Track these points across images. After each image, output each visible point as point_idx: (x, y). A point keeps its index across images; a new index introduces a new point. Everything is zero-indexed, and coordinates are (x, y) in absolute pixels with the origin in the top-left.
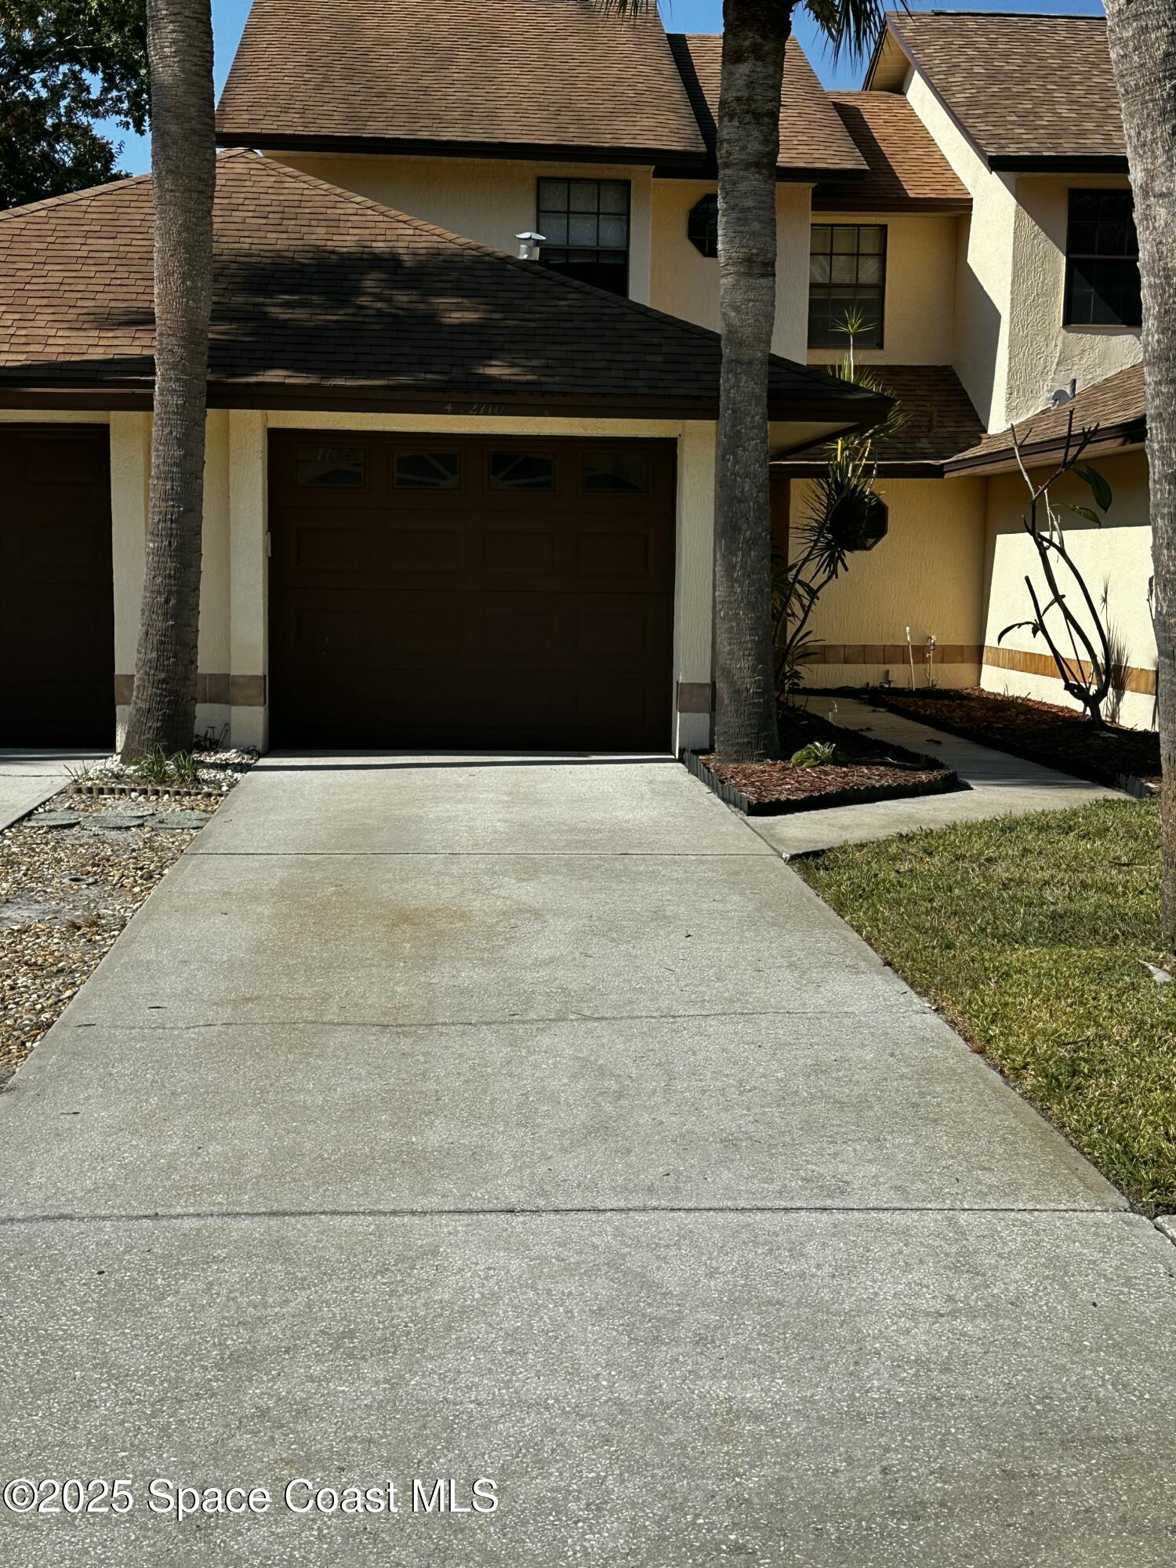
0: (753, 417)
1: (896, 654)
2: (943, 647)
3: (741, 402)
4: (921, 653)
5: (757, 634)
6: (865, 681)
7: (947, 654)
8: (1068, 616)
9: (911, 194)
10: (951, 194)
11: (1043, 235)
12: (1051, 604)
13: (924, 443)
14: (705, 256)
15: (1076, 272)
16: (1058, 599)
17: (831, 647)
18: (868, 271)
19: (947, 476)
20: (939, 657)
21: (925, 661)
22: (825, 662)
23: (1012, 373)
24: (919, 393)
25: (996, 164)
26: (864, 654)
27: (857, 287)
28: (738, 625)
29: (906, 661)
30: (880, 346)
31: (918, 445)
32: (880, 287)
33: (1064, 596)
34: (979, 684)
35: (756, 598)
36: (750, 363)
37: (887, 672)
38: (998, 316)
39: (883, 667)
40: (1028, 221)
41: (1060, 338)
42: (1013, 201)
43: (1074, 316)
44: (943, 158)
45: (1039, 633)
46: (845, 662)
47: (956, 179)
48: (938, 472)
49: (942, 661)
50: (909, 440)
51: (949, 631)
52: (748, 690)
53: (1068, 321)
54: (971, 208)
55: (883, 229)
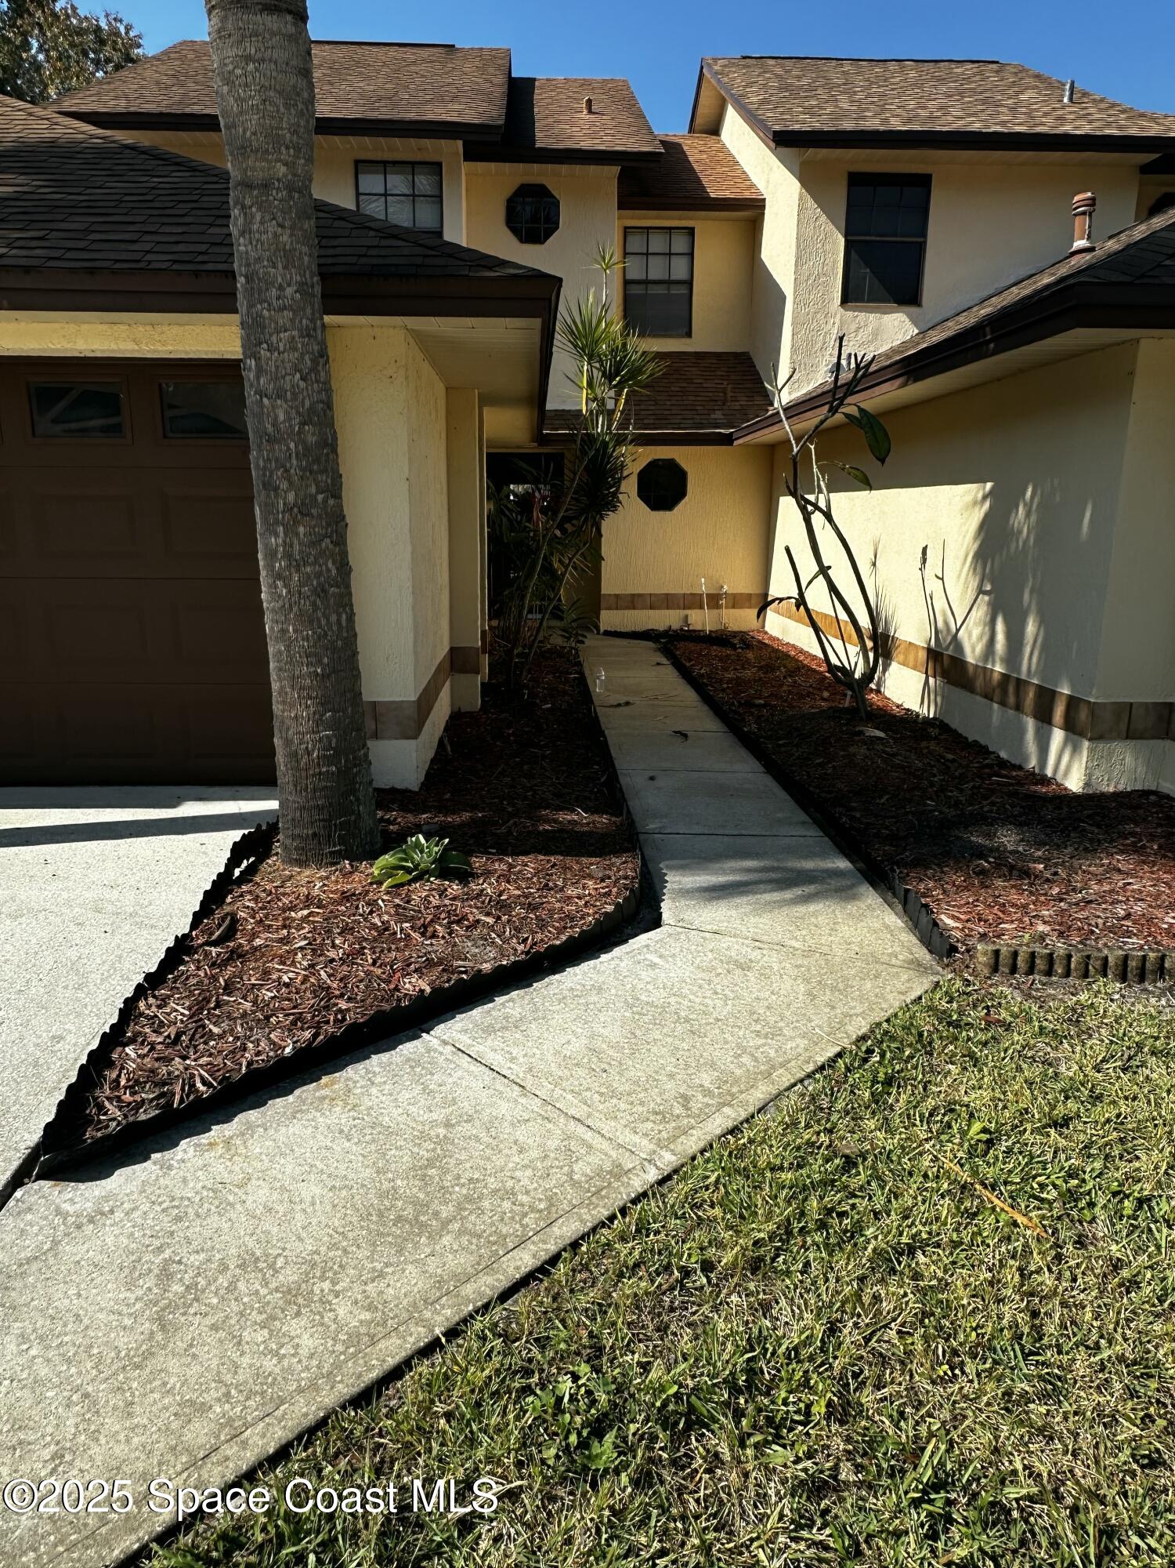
1: (693, 601)
2: (734, 596)
4: (714, 600)
6: (667, 624)
7: (737, 601)
8: (833, 588)
9: (712, 195)
10: (747, 195)
11: (824, 218)
12: (815, 577)
13: (718, 415)
14: (522, 241)
15: (853, 253)
16: (824, 570)
17: (640, 595)
18: (679, 271)
19: (736, 443)
20: (730, 605)
21: (718, 607)
22: (634, 608)
23: (794, 350)
24: (719, 373)
25: (783, 141)
26: (667, 601)
27: (669, 283)
29: (701, 607)
30: (689, 334)
31: (713, 416)
32: (689, 283)
33: (829, 567)
34: (763, 627)
37: (687, 616)
38: (784, 298)
39: (683, 612)
40: (810, 202)
41: (838, 316)
42: (799, 184)
43: (850, 296)
44: (744, 172)
46: (651, 608)
47: (753, 186)
48: (728, 440)
49: (733, 607)
50: (706, 412)
51: (738, 580)
53: (845, 300)
54: (764, 207)
55: (691, 232)
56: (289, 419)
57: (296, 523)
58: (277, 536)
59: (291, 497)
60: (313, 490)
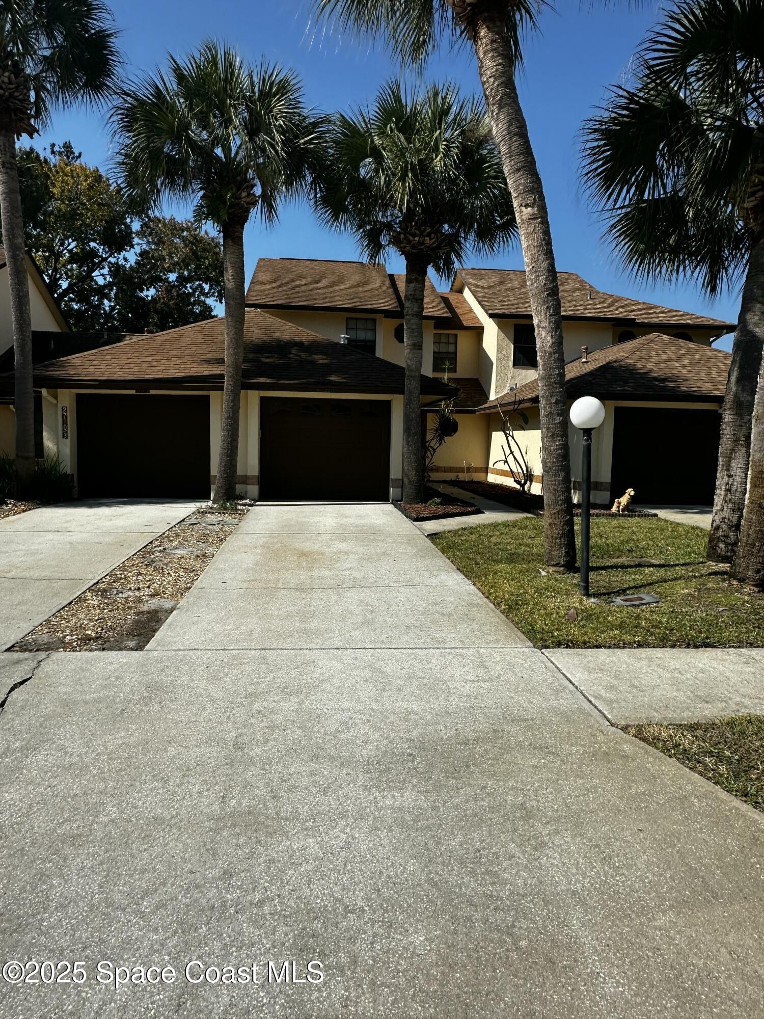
1: (461, 470)
2: (475, 468)
4: (469, 469)
6: (451, 478)
7: (477, 470)
8: (515, 458)
9: (465, 325)
10: (477, 325)
11: (506, 338)
12: (510, 454)
13: (469, 403)
14: (400, 343)
15: (516, 350)
16: (512, 453)
18: (451, 348)
19: (477, 413)
21: (470, 472)
23: (497, 381)
24: (468, 387)
25: (491, 316)
26: (451, 470)
27: (448, 353)
29: (463, 472)
30: (456, 372)
32: (455, 353)
33: (514, 452)
34: (487, 479)
36: (415, 377)
37: (458, 475)
38: (492, 364)
39: (456, 474)
40: (501, 333)
41: (512, 371)
42: (496, 327)
43: (516, 364)
44: (475, 313)
45: (506, 464)
46: (445, 472)
47: (479, 320)
48: (474, 412)
49: (475, 472)
50: (465, 402)
51: (477, 463)
52: (414, 481)
53: (514, 365)
54: (483, 329)
55: (456, 335)
56: (415, 417)
57: (414, 436)
58: (410, 438)
59: (414, 431)
60: (418, 430)
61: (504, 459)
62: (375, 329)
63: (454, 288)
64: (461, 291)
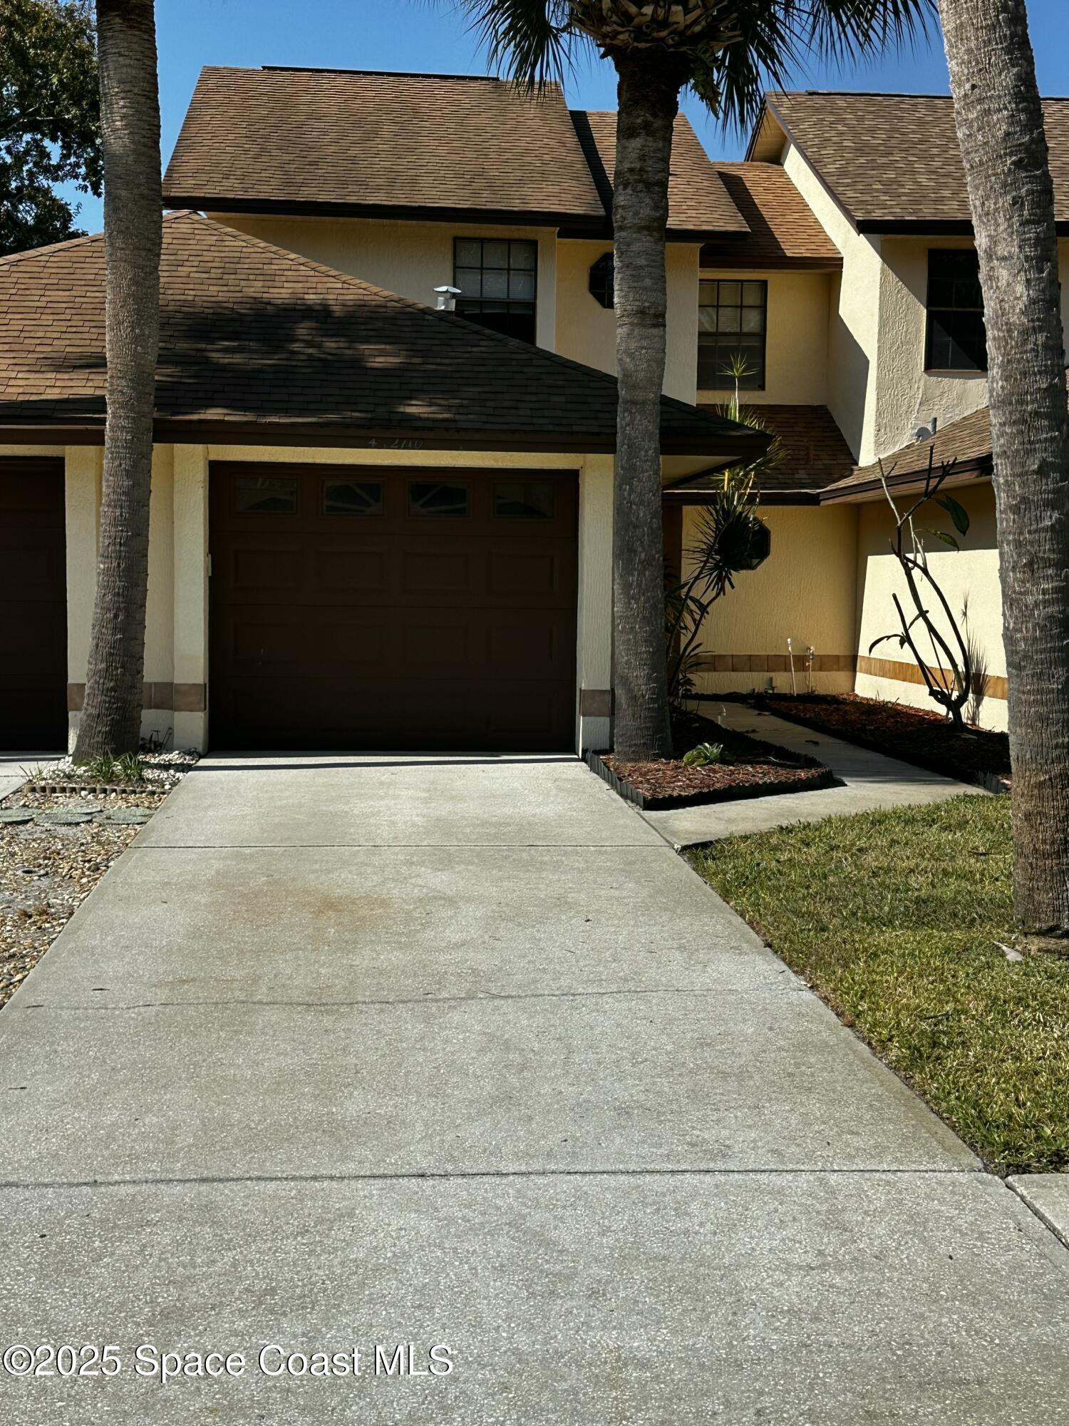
0: (646, 451)
1: (779, 663)
2: (821, 657)
3: (637, 437)
4: (801, 662)
5: (651, 646)
6: (751, 688)
7: (825, 663)
8: (931, 629)
9: (789, 254)
10: (824, 253)
11: (905, 290)
12: (916, 619)
13: (801, 475)
14: (604, 307)
15: (935, 322)
16: (923, 614)
17: (720, 656)
18: (751, 322)
19: (823, 503)
20: (818, 665)
21: (805, 669)
22: (715, 671)
23: (879, 413)
24: (796, 429)
25: (864, 227)
26: (750, 663)
27: (741, 335)
28: (635, 638)
29: (787, 669)
30: (762, 387)
31: (797, 476)
32: (762, 335)
33: (927, 612)
34: (854, 690)
35: (650, 613)
36: (644, 403)
37: (771, 679)
38: (868, 362)
39: (768, 675)
40: (892, 277)
41: (922, 382)
42: (877, 260)
43: (934, 362)
44: (816, 221)
45: (906, 645)
46: (734, 670)
47: (828, 240)
48: (814, 500)
49: (821, 670)
50: (790, 472)
51: (825, 642)
52: (643, 696)
53: (929, 366)
54: (841, 266)
55: (764, 284)
56: (645, 515)
57: (645, 569)
58: (633, 575)
59: (643, 556)
60: (654, 552)
61: (900, 631)
62: (536, 270)
63: (759, 148)
64: (776, 158)
